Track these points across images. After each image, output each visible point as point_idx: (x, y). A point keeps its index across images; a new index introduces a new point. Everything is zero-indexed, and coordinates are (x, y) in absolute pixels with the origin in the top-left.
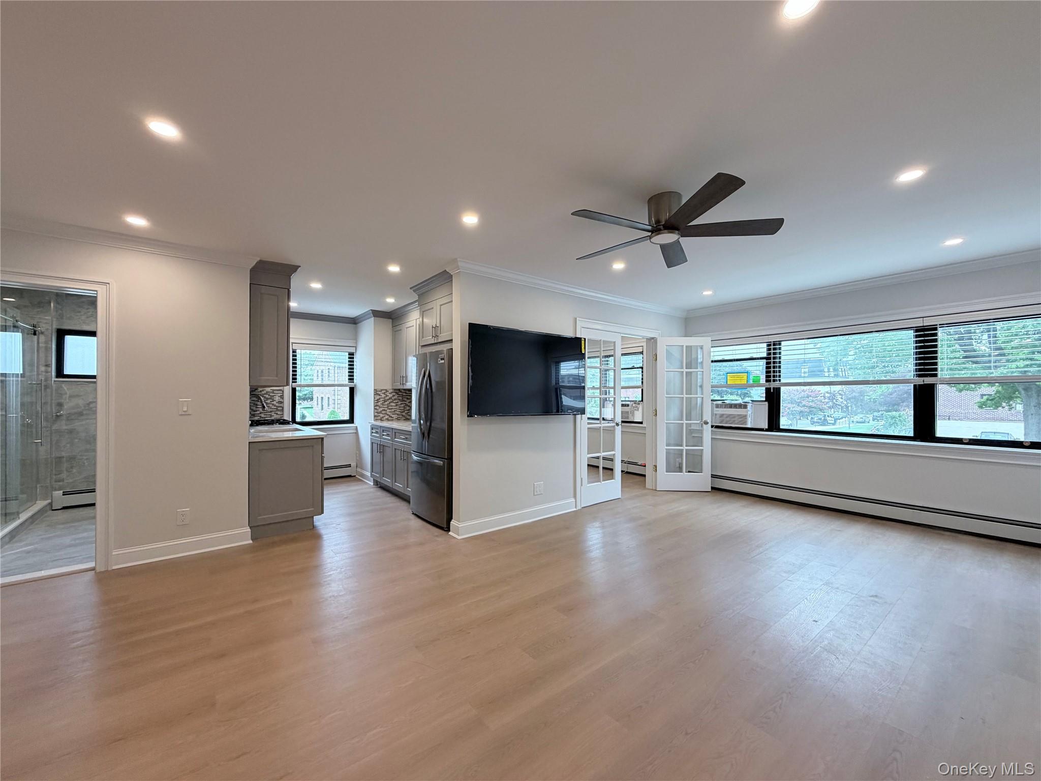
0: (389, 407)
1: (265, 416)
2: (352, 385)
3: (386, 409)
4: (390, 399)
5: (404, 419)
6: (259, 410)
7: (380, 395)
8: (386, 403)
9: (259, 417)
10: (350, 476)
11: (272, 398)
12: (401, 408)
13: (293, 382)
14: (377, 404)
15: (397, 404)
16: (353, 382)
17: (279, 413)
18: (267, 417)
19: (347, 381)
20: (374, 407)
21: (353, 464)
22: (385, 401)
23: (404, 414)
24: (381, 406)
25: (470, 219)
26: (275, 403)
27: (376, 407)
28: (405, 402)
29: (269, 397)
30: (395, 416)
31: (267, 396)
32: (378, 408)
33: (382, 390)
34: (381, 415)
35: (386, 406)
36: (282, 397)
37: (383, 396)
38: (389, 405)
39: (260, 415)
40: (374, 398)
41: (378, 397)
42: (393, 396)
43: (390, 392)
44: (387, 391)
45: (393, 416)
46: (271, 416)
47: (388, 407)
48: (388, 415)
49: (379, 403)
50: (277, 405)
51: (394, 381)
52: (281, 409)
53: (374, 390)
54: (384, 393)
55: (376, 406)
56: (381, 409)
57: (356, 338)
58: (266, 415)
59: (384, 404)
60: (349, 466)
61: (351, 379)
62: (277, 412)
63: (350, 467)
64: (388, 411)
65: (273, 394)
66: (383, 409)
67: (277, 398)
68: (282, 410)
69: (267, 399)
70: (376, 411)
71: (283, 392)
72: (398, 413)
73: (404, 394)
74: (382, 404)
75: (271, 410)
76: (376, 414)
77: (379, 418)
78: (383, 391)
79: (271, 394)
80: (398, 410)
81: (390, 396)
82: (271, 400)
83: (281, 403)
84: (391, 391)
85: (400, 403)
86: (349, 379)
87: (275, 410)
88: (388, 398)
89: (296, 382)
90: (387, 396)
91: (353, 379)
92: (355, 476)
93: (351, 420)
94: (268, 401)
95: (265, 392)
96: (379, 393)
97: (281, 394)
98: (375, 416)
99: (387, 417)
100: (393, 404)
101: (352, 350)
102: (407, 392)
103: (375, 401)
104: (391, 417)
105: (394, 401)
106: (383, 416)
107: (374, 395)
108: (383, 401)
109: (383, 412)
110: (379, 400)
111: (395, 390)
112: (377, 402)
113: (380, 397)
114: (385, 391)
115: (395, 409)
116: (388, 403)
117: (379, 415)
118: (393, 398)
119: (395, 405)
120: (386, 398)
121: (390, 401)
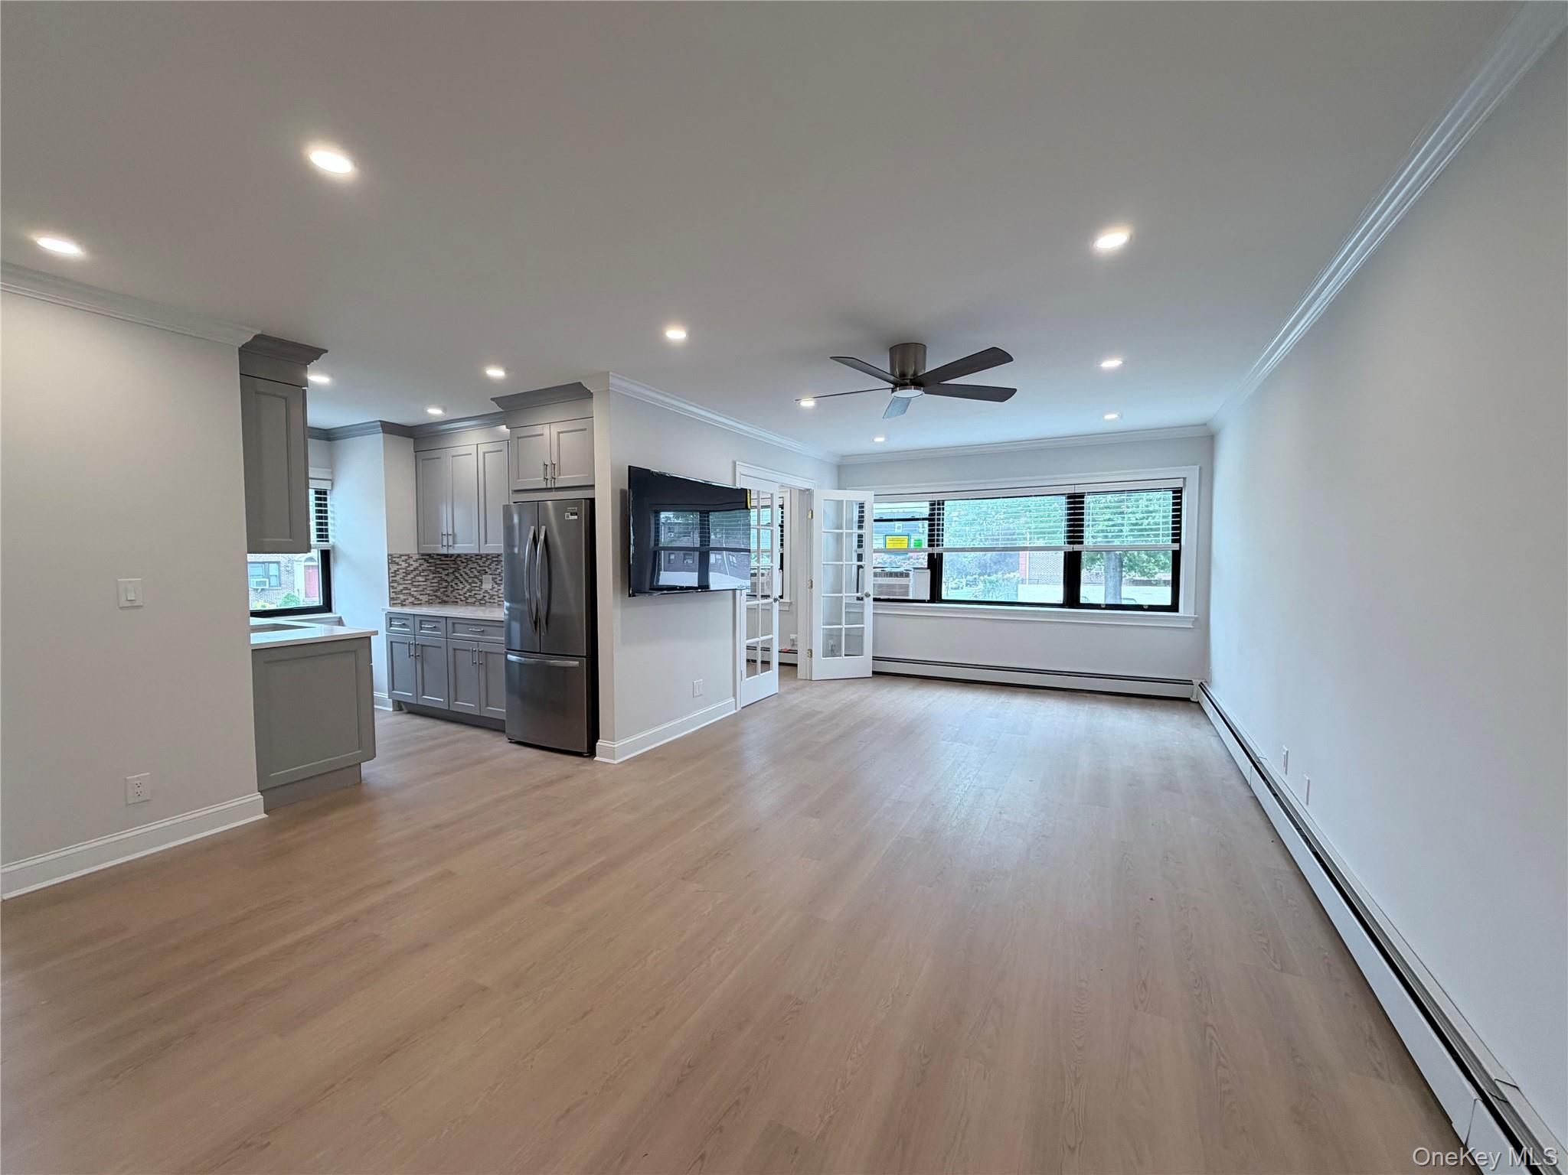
0: (415, 584)
2: (325, 546)
3: (409, 586)
4: (415, 569)
5: (440, 603)
7: (398, 564)
8: (409, 577)
12: (433, 585)
14: (395, 578)
15: (428, 577)
16: (328, 541)
19: (315, 538)
20: (389, 583)
22: (407, 574)
23: (438, 594)
24: (401, 581)
25: (676, 334)
27: (392, 584)
28: (440, 575)
30: (424, 598)
32: (395, 585)
33: (401, 556)
34: (402, 597)
35: (410, 582)
37: (404, 565)
38: (414, 580)
40: (389, 569)
41: (395, 567)
42: (421, 565)
43: (414, 558)
44: (410, 557)
45: (421, 597)
47: (412, 584)
48: (413, 596)
49: (398, 578)
51: (420, 540)
53: (388, 555)
54: (405, 561)
55: (393, 581)
56: (401, 587)
57: (331, 464)
59: (406, 578)
61: (323, 536)
64: (412, 589)
66: (405, 586)
70: (392, 590)
72: (428, 592)
73: (438, 562)
74: (403, 579)
76: (393, 595)
77: (400, 602)
78: (404, 558)
80: (428, 589)
81: (416, 564)
84: (417, 557)
85: (431, 576)
86: (318, 536)
88: (412, 568)
90: (410, 565)
91: (326, 536)
93: (325, 607)
96: (397, 560)
98: (391, 599)
99: (411, 599)
100: (420, 579)
101: (325, 484)
102: (443, 559)
103: (391, 575)
104: (418, 599)
105: (422, 574)
106: (405, 597)
107: (389, 563)
108: (404, 574)
109: (404, 592)
110: (398, 573)
111: (423, 555)
112: (393, 575)
113: (399, 567)
114: (406, 557)
115: (425, 587)
116: (412, 576)
117: (398, 596)
118: (420, 569)
119: (423, 580)
120: (409, 569)
121: (415, 573)
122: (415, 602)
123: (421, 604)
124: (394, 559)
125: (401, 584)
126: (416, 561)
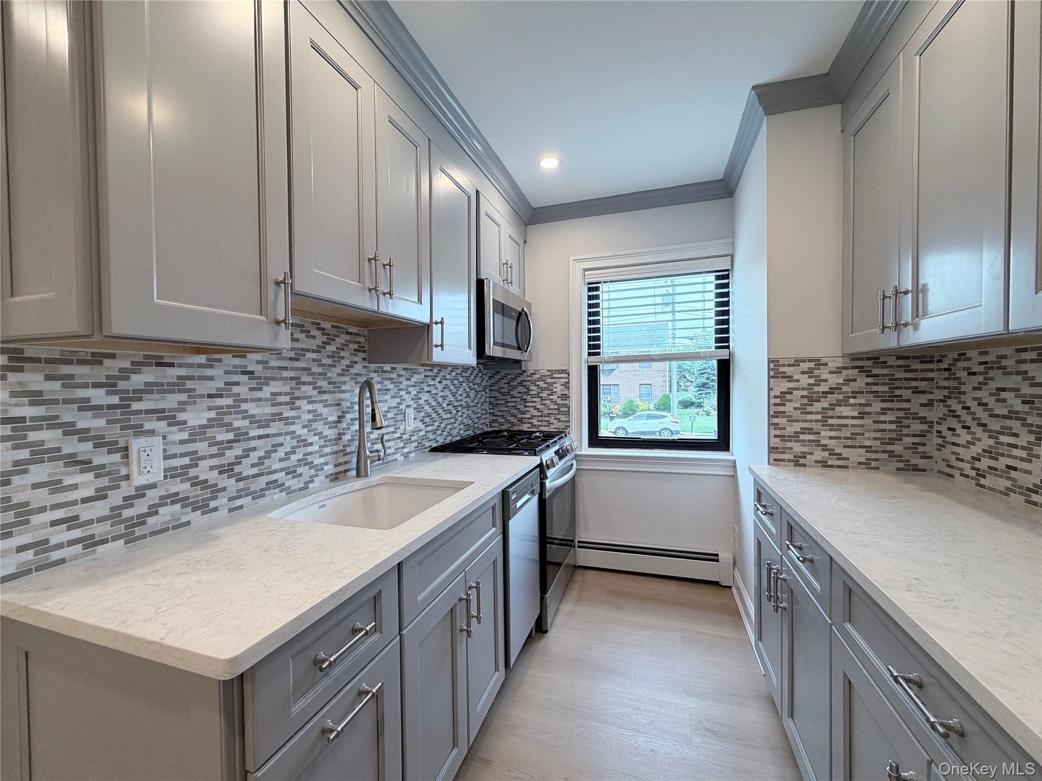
0: (830, 421)
1: (539, 423)
2: (723, 354)
3: (817, 426)
4: (832, 391)
6: (529, 411)
7: (790, 378)
8: (818, 406)
9: (529, 425)
10: (716, 584)
11: (550, 388)
12: (883, 426)
13: (590, 354)
14: (781, 409)
15: (867, 409)
16: (728, 347)
17: (563, 418)
18: (542, 426)
19: (714, 345)
20: (770, 417)
21: (725, 556)
22: (812, 399)
23: (897, 448)
24: (797, 415)
26: (554, 397)
27: (775, 420)
28: (906, 405)
29: (546, 385)
30: (856, 455)
31: (541, 384)
32: (782, 421)
33: (797, 362)
34: (798, 448)
35: (819, 417)
36: (567, 385)
37: (805, 380)
38: (830, 413)
39: (531, 421)
40: (770, 389)
41: (785, 386)
42: (848, 381)
43: (832, 365)
44: (819, 363)
45: (846, 452)
46: (550, 424)
47: (824, 421)
48: (825, 448)
49: (789, 408)
50: (559, 401)
51: (849, 325)
52: (566, 409)
53: (770, 361)
54: (809, 372)
55: (777, 415)
56: (797, 427)
57: (730, 232)
58: (542, 421)
59: (809, 409)
60: (714, 558)
61: (723, 339)
62: (558, 416)
63: (717, 561)
64: (823, 433)
65: (553, 380)
66: (805, 425)
67: (559, 388)
68: (568, 413)
69: (543, 390)
71: (568, 374)
72: (867, 443)
73: (900, 374)
74: (803, 410)
75: (550, 412)
76: (776, 442)
77: (791, 457)
78: (805, 366)
79: (548, 381)
80: (867, 435)
81: (834, 380)
82: (549, 392)
83: (566, 397)
84: (840, 363)
85: (877, 406)
86: (718, 340)
87: (556, 412)
88: (824, 388)
89: (599, 354)
90: (819, 381)
91: (727, 340)
92: (730, 587)
93: (722, 442)
94: (544, 395)
95: (539, 376)
96: (789, 370)
97: (566, 380)
98: (772, 449)
99: (819, 455)
100: (846, 411)
101: (723, 264)
102: (919, 366)
103: (773, 401)
104: (839, 456)
105: (852, 401)
106: (805, 449)
107: (770, 377)
108: (805, 401)
109: (802, 437)
110: (788, 397)
111: (855, 357)
112: (778, 401)
113: (792, 385)
114: (812, 365)
115: (857, 430)
116: (826, 405)
117: (788, 445)
118: (845, 389)
119: (855, 414)
120: (816, 389)
121: (832, 398)
122: (830, 463)
123: (847, 467)
124: (781, 369)
125: (797, 421)
126: (838, 371)
